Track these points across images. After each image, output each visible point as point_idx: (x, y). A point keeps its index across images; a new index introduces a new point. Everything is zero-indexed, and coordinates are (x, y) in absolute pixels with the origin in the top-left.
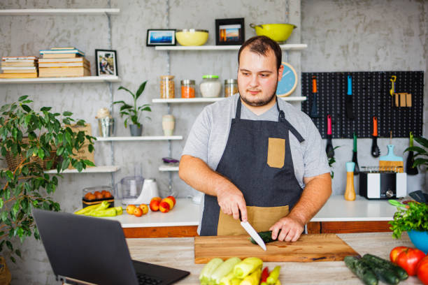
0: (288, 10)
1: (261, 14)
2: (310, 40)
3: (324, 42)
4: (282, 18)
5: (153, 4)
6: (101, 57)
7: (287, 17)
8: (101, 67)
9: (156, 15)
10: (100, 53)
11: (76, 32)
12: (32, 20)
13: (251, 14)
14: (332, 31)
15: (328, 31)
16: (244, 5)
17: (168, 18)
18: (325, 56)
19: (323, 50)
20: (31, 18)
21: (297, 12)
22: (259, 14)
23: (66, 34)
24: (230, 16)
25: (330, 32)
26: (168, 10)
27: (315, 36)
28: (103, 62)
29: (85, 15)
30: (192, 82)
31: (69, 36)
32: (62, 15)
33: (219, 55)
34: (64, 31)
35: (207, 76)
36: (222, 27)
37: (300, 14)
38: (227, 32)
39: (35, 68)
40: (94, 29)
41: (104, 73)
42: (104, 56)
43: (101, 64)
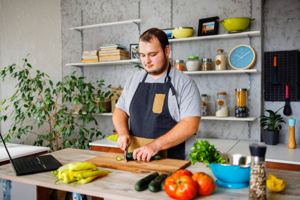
0: (251, 7)
1: (232, 13)
2: (273, 27)
3: (285, 28)
4: (247, 14)
5: (164, 14)
6: (133, 48)
7: (251, 12)
8: (133, 55)
9: (165, 20)
10: (132, 46)
11: (123, 35)
12: (102, 30)
13: (225, 13)
14: (292, 19)
15: (288, 19)
16: (220, 8)
17: (172, 22)
18: (286, 39)
19: (284, 34)
20: (102, 29)
21: (258, 8)
22: (230, 12)
23: (117, 36)
24: (210, 16)
25: (290, 20)
26: (172, 17)
27: (278, 24)
28: (134, 51)
29: (127, 24)
30: (182, 62)
31: (119, 38)
32: (116, 26)
33: (202, 43)
34: (117, 35)
35: (190, 57)
36: (204, 24)
37: (260, 9)
38: (207, 27)
39: (97, 56)
40: (131, 33)
41: (134, 58)
42: (135, 48)
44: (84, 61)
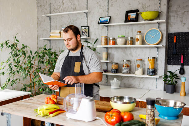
0: (160, 4)
1: (148, 7)
2: (174, 17)
3: (182, 17)
4: (157, 8)
5: (103, 7)
6: (83, 29)
7: (160, 7)
8: (83, 33)
9: (104, 11)
10: (82, 28)
11: (76, 20)
12: (63, 17)
13: (143, 7)
14: (187, 11)
15: (185, 12)
16: (140, 3)
17: (108, 12)
18: (183, 24)
19: (181, 21)
20: (63, 16)
21: (165, 4)
22: (146, 6)
23: (73, 21)
24: (133, 9)
25: (186, 12)
26: (108, 8)
27: (178, 15)
28: (83, 31)
29: (79, 13)
30: (114, 39)
31: (74, 22)
32: (72, 14)
33: (128, 26)
34: (72, 20)
35: (119, 36)
36: (129, 14)
37: (166, 5)
38: (131, 16)
39: (60, 34)
40: (82, 19)
41: (84, 35)
42: (84, 29)
43: (82, 32)
44: (52, 37)
